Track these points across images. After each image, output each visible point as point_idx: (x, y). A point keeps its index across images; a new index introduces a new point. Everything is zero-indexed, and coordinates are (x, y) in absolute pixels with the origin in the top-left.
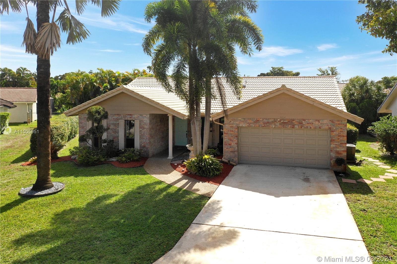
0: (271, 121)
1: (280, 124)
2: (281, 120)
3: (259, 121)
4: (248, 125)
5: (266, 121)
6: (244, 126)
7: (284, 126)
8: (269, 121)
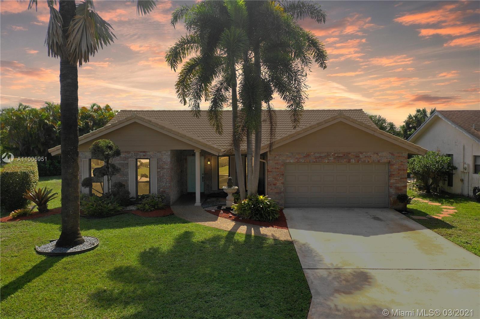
0: (323, 155)
1: (334, 158)
2: (335, 153)
3: (309, 155)
4: (297, 160)
5: (318, 155)
6: (292, 161)
7: (338, 160)
8: (322, 155)
